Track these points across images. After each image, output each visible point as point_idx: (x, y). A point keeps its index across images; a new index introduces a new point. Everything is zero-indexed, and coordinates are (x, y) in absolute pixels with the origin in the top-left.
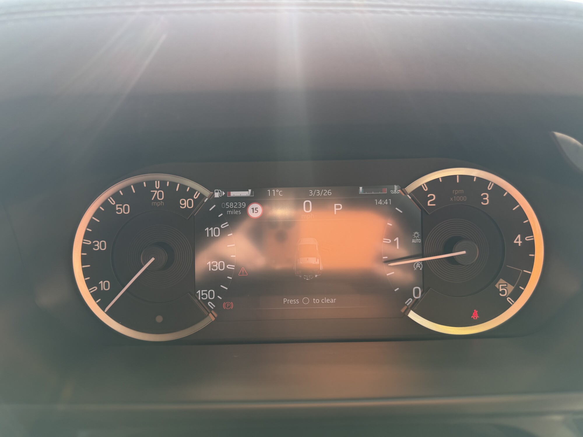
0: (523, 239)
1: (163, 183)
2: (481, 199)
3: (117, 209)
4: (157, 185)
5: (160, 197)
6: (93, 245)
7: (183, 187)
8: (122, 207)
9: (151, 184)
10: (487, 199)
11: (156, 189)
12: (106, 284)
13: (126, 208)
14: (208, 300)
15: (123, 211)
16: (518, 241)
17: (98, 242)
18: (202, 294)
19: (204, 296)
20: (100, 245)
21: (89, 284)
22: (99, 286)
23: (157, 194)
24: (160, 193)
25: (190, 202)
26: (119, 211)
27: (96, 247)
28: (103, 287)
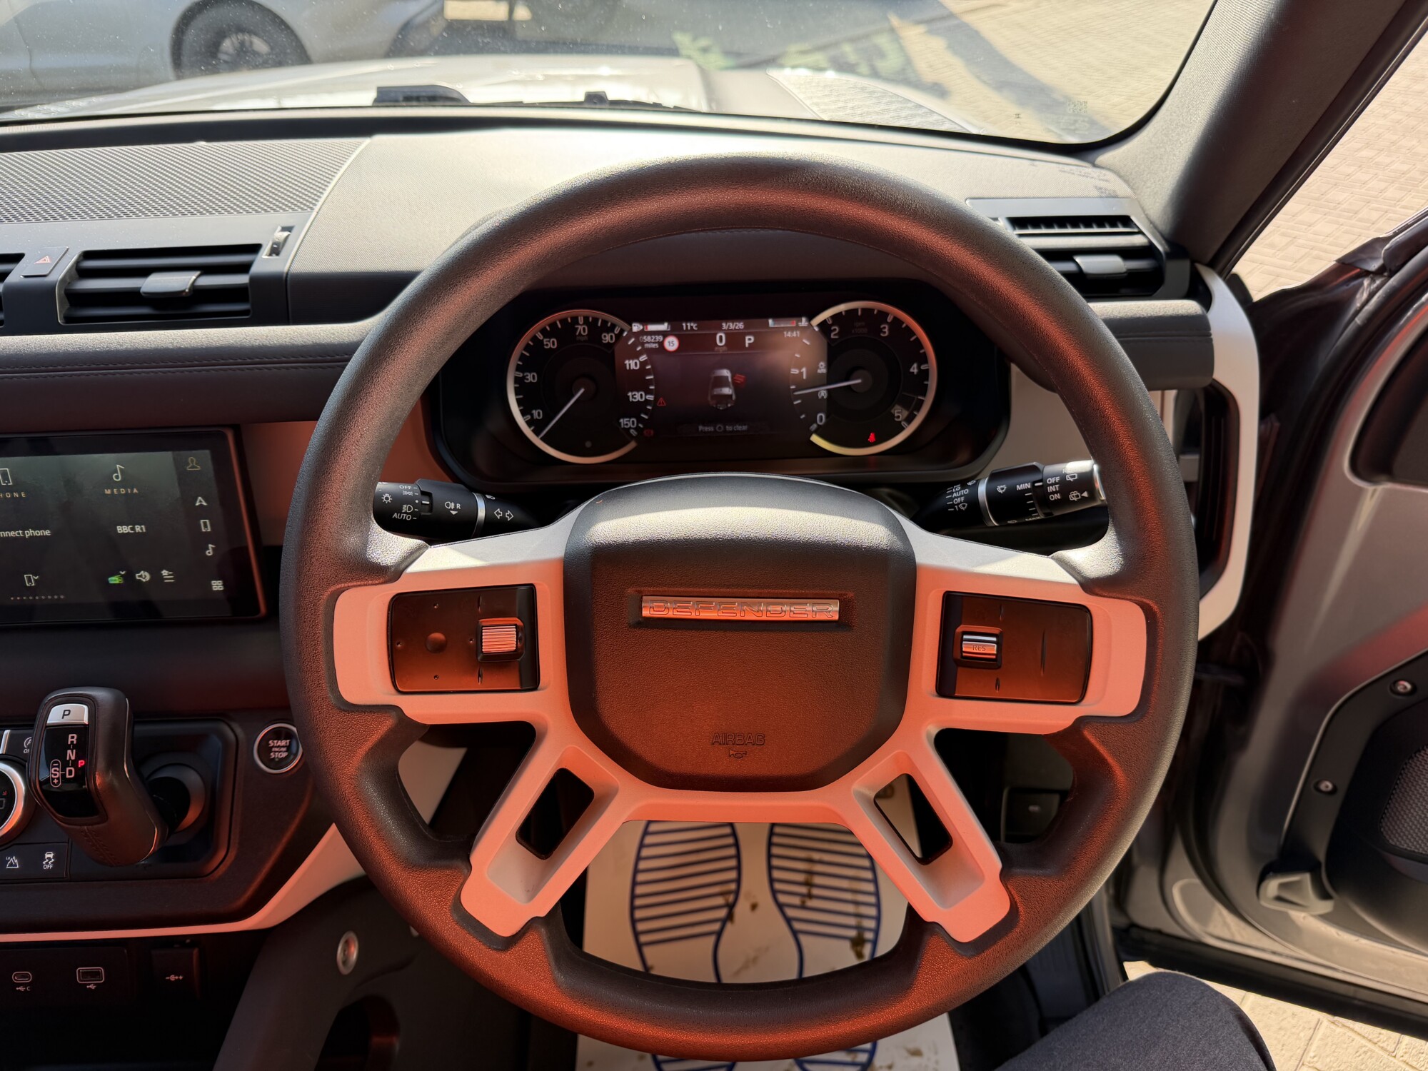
0: (919, 367)
1: (586, 318)
2: (881, 330)
3: (545, 343)
4: (581, 320)
5: (584, 331)
6: (524, 377)
7: (605, 322)
8: (549, 341)
9: (575, 319)
10: (886, 330)
11: (578, 324)
12: (539, 413)
13: (553, 342)
14: (630, 428)
15: (550, 345)
16: (914, 369)
17: (528, 374)
18: (625, 423)
19: (627, 424)
20: (531, 377)
21: (523, 413)
22: (532, 415)
23: (582, 329)
24: (584, 329)
25: (611, 336)
26: (547, 345)
27: (528, 379)
28: (536, 416)
